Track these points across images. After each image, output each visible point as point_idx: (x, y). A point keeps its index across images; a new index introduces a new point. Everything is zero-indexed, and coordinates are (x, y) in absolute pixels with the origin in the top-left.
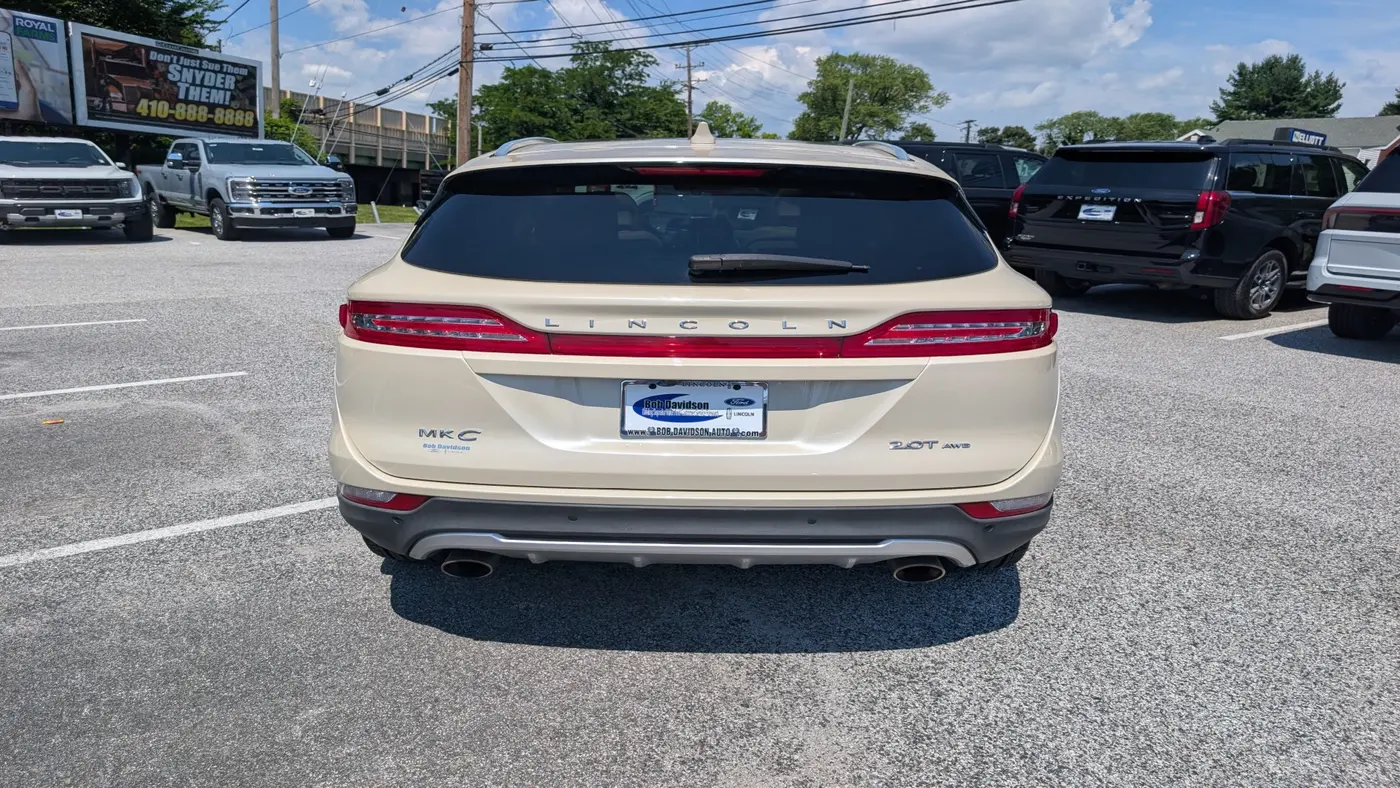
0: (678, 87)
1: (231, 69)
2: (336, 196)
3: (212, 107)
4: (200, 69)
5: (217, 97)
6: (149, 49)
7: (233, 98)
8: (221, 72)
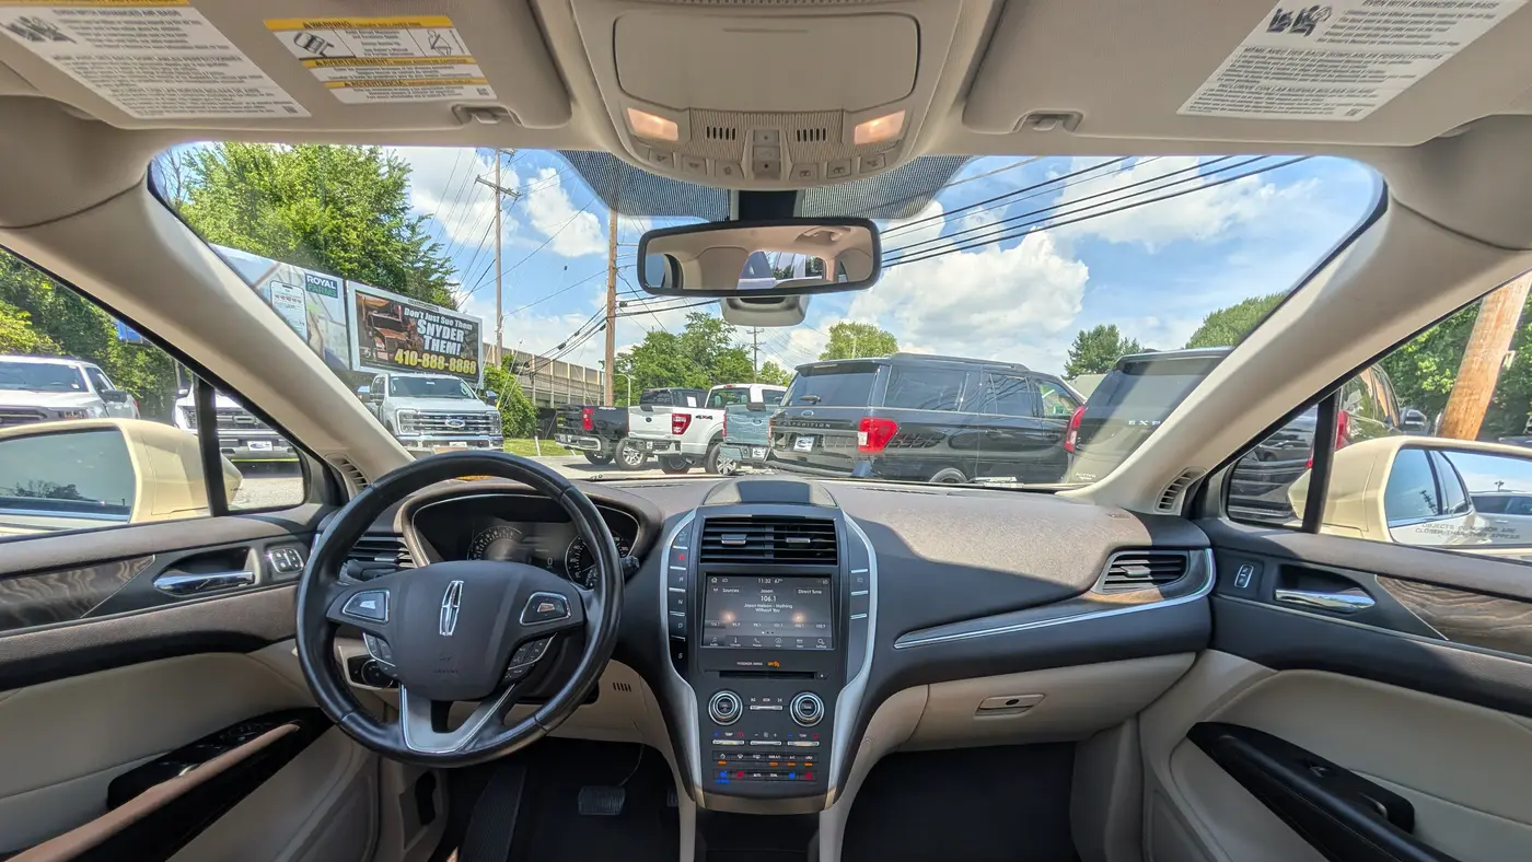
0: (747, 349)
1: (461, 325)
2: (485, 429)
3: (448, 357)
4: (440, 324)
5: (452, 348)
6: (404, 306)
7: (462, 349)
8: (454, 326)
